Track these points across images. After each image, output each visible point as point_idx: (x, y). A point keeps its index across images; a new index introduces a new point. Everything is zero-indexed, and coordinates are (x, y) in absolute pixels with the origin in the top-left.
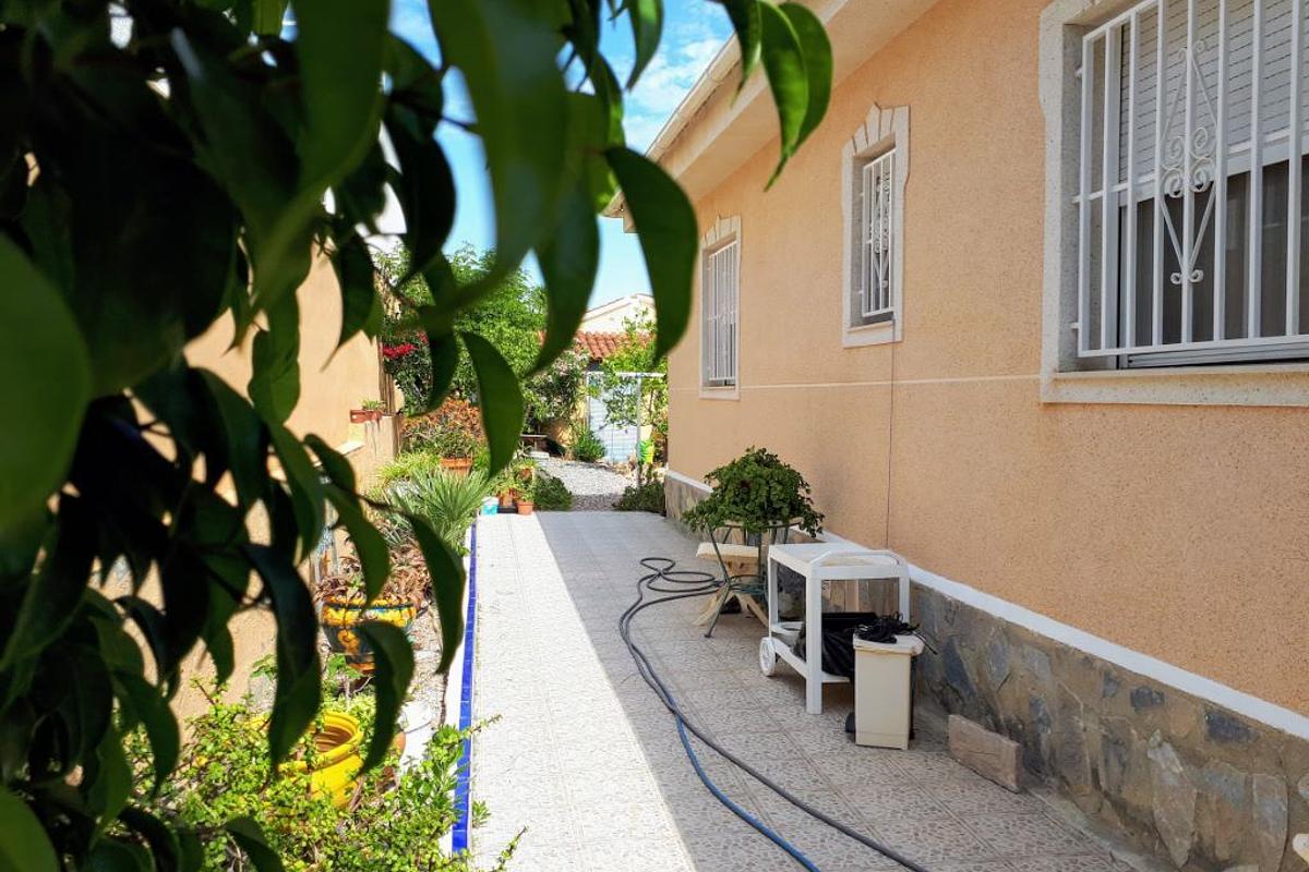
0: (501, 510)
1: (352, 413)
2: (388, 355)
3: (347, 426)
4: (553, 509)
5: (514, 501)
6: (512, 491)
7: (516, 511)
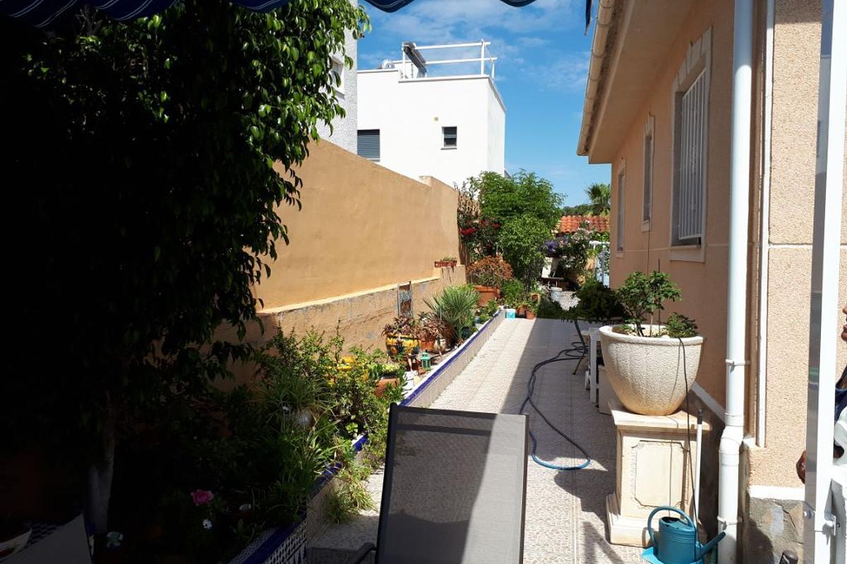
0: (517, 316)
1: (436, 263)
2: (463, 234)
3: (432, 269)
4: (548, 318)
5: (525, 312)
6: (524, 306)
7: (525, 317)
